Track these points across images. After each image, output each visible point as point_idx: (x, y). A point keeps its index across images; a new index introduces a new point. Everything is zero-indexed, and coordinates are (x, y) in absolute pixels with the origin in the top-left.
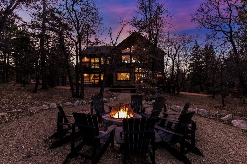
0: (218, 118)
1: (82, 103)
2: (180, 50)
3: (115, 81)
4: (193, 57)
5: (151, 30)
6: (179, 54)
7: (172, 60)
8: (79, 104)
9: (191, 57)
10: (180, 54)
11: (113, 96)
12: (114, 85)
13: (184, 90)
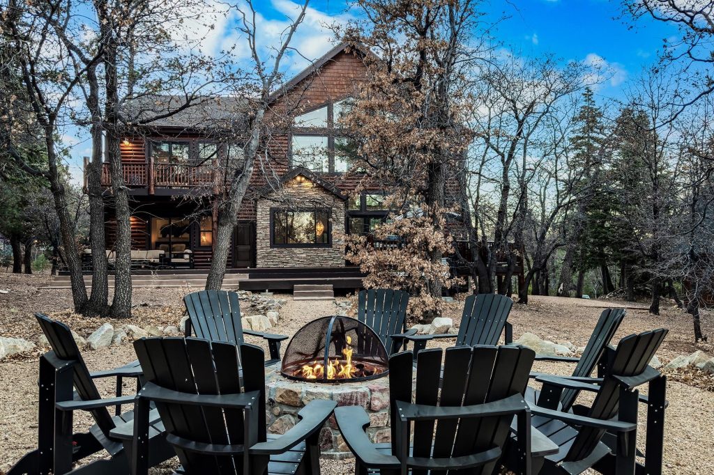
0: (700, 376)
1: (128, 334)
2: (531, 120)
3: (262, 248)
4: (578, 155)
5: (429, 24)
6: (526, 139)
7: (503, 161)
8: (113, 342)
9: (572, 155)
10: (532, 138)
11: (263, 308)
12: (260, 264)
13: (540, 287)
